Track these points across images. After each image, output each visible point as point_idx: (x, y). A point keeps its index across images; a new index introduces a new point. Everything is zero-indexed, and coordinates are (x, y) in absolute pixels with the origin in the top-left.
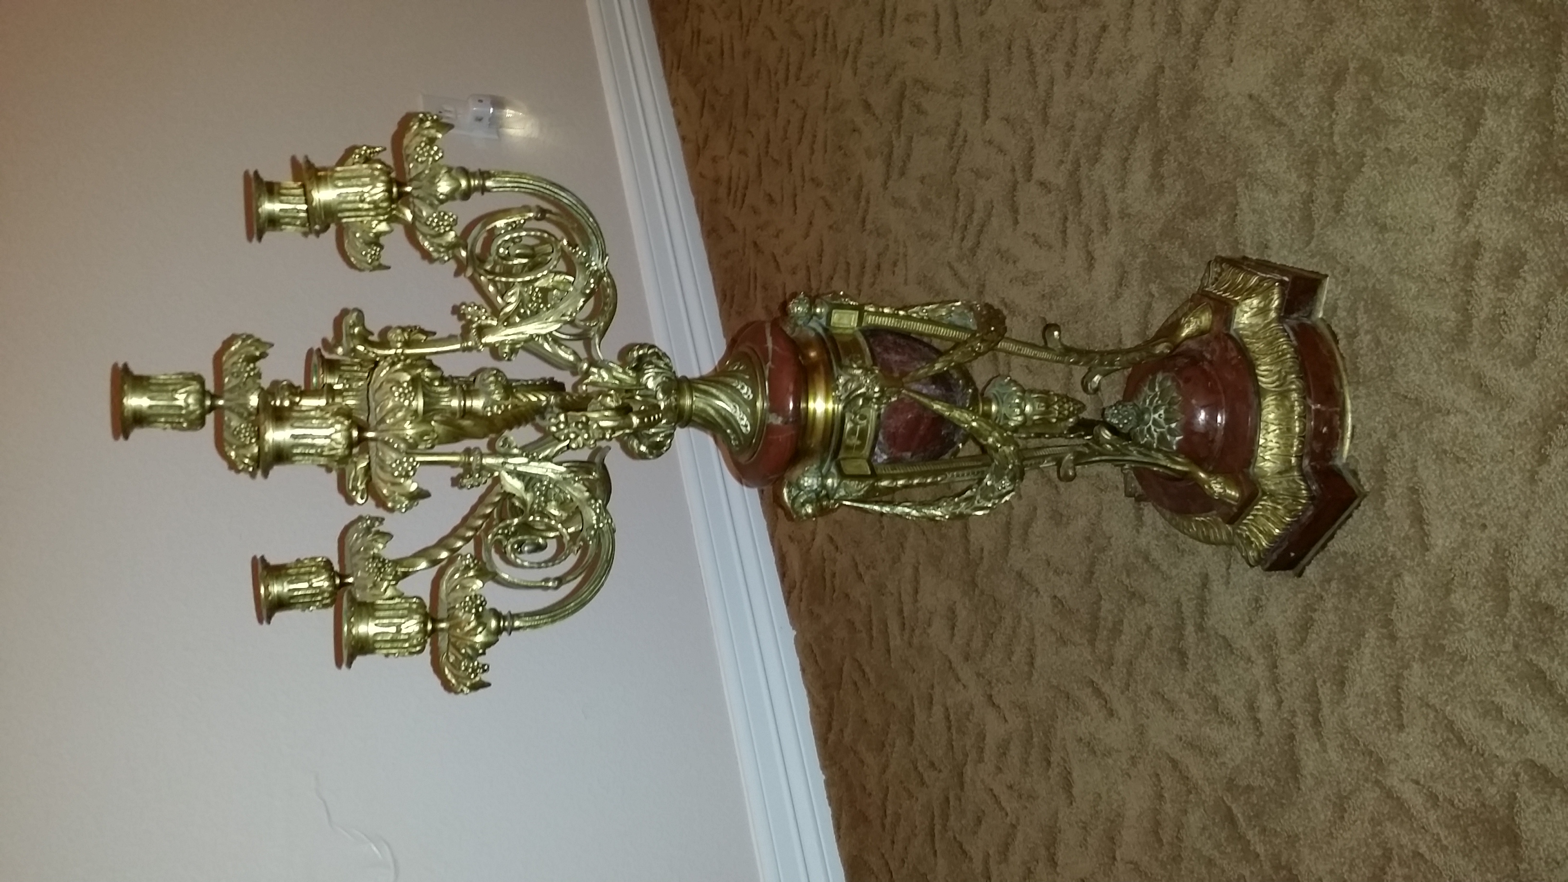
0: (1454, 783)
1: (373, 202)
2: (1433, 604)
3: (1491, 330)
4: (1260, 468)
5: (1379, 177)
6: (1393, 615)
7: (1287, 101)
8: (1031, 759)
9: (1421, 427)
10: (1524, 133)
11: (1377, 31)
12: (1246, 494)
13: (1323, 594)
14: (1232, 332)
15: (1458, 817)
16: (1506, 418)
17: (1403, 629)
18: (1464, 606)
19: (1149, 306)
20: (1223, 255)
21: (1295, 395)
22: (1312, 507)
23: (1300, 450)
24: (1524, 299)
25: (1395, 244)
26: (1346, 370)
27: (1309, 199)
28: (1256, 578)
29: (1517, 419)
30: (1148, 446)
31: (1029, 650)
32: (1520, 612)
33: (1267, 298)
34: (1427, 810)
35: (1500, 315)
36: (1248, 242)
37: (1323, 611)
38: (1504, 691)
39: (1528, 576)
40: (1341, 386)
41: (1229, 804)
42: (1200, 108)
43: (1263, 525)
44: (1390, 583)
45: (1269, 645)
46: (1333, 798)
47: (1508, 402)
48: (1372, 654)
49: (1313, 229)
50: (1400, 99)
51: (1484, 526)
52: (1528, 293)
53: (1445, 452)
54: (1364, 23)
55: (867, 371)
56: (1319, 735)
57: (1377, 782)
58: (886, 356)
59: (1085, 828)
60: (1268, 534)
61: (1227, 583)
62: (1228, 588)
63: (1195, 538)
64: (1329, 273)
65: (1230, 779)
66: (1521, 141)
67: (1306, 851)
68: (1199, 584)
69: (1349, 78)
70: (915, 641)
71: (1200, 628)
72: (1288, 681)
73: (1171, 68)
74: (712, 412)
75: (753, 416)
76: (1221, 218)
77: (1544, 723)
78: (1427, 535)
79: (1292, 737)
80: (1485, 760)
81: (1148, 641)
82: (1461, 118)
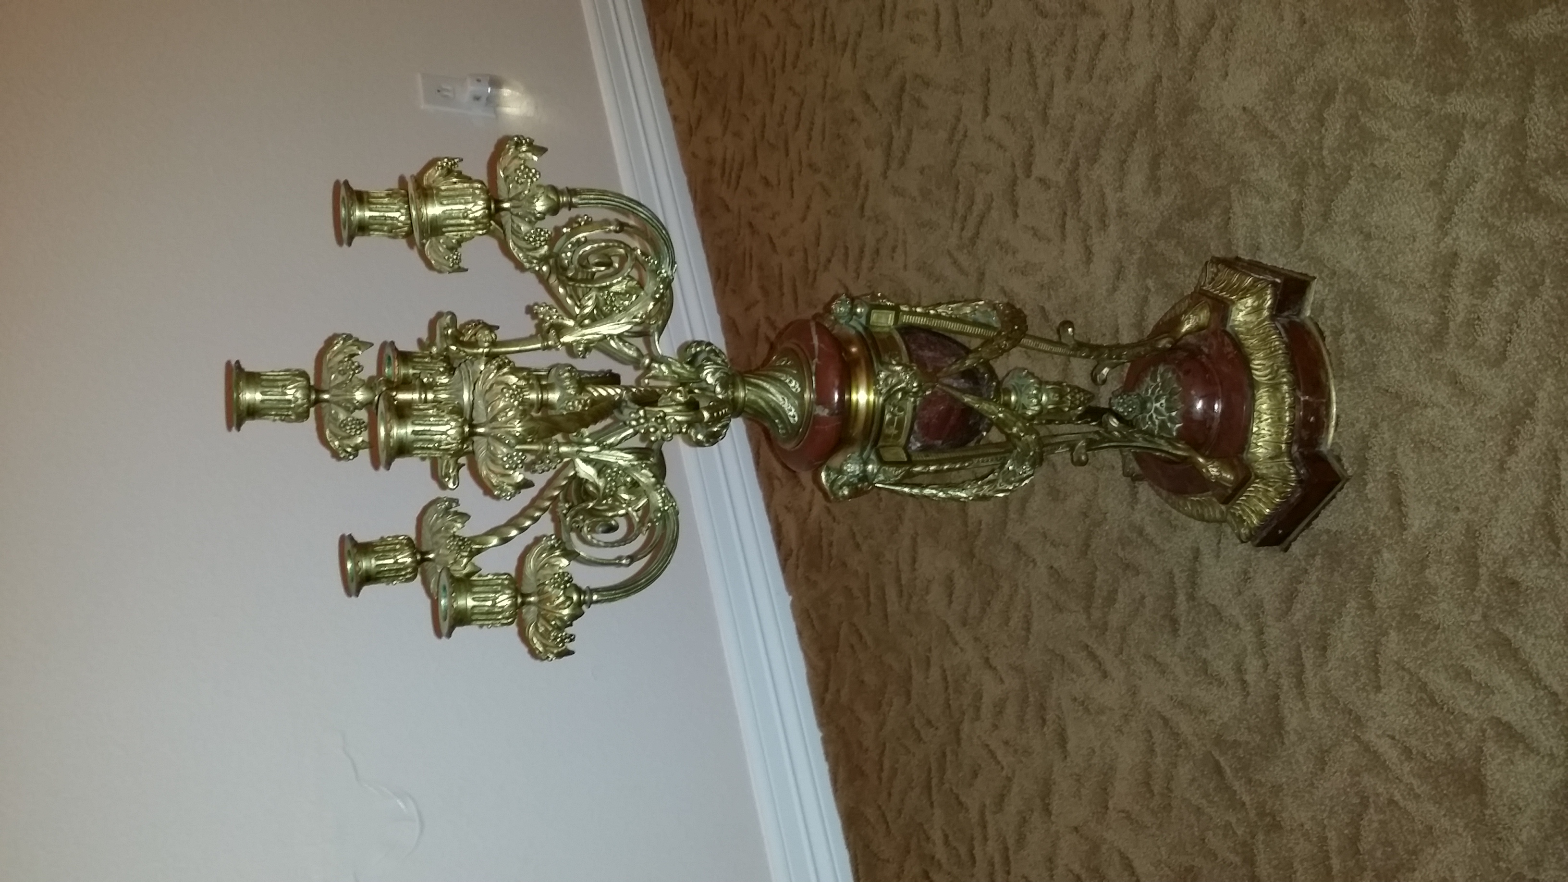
0: (1427, 739)
1: (475, 218)
2: (1409, 578)
3: (1465, 334)
4: (1254, 453)
5: (1364, 190)
6: (1373, 587)
7: (1280, 115)
8: (1027, 717)
9: (1402, 419)
10: (1499, 157)
11: (1365, 56)
12: (1241, 477)
13: (1308, 567)
14: (1228, 329)
15: (1429, 769)
16: (1479, 413)
17: (1381, 600)
18: (1438, 580)
19: (1145, 300)
20: (1218, 255)
21: (1285, 388)
22: (1299, 490)
23: (1289, 438)
24: (1497, 307)
25: (1379, 251)
26: (1331, 365)
27: (1299, 207)
28: (1245, 552)
29: (1489, 413)
30: (1149, 433)
31: (1025, 616)
32: (1488, 586)
33: (1260, 296)
34: (1402, 763)
35: (1474, 319)
36: (1241, 244)
37: (1308, 583)
38: (1473, 656)
39: (1497, 554)
40: (1327, 380)
41: (1217, 758)
42: (1196, 117)
43: (1255, 505)
44: (1370, 559)
45: (1256, 613)
46: (1314, 751)
47: (1480, 398)
48: (1353, 623)
49: (1302, 235)
50: (1386, 119)
51: (1457, 509)
52: (1501, 301)
53: (1422, 441)
54: (1353, 48)
55: (906, 368)
56: (1302, 696)
57: (1356, 738)
58: (920, 353)
59: (1078, 780)
60: (1259, 514)
61: (1218, 556)
62: (1218, 561)
63: (1191, 516)
64: (1316, 275)
65: (1218, 734)
66: (1495, 164)
67: (1288, 800)
68: (1191, 557)
69: (1338, 97)
70: (913, 607)
71: (1191, 597)
72: (1274, 646)
73: (1169, 78)
74: (763, 404)
75: (801, 409)
76: (1215, 219)
77: (1509, 684)
78: (1405, 516)
79: (1277, 697)
80: (1455, 718)
81: (1141, 608)
82: (1441, 139)
